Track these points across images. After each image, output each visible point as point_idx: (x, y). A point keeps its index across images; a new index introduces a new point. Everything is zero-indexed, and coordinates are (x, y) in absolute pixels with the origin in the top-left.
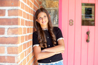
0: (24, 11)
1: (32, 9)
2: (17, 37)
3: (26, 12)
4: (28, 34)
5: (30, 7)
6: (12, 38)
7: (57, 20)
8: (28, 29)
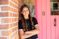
0: (12, 7)
1: (17, 5)
2: (8, 25)
3: (13, 8)
4: (15, 22)
5: (16, 5)
6: (5, 25)
7: (34, 12)
8: (15, 19)
